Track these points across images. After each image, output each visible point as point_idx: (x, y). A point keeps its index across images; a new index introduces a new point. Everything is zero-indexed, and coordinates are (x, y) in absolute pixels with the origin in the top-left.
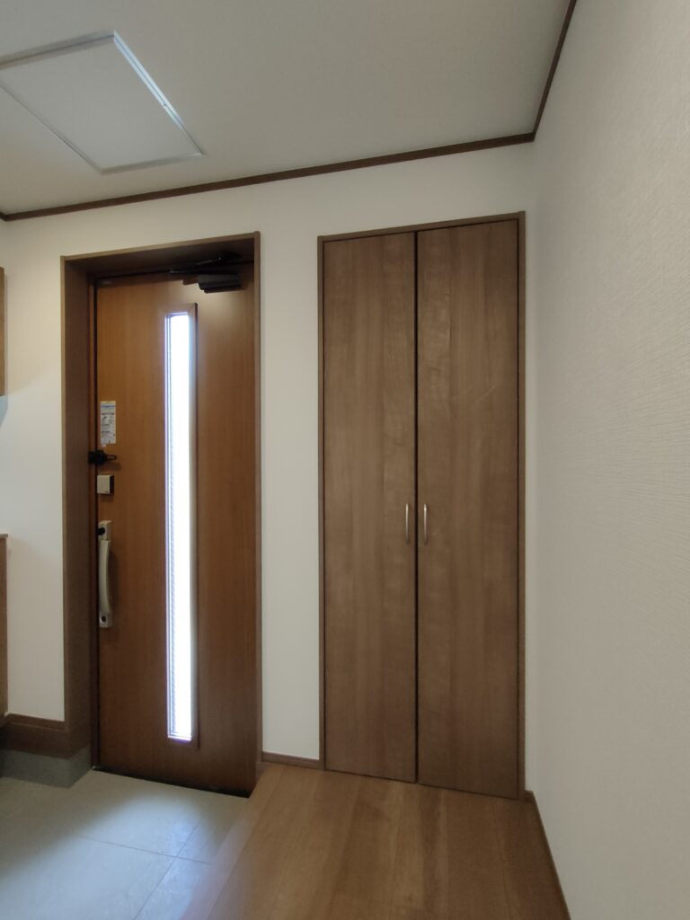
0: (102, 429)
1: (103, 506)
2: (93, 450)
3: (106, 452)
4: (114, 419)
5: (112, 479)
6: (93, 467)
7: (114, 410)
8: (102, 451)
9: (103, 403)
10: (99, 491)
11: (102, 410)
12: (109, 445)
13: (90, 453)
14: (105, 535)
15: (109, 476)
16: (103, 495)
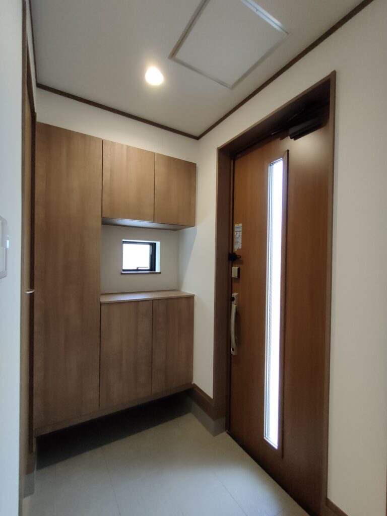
0: (235, 240)
1: (235, 285)
2: (231, 253)
3: (237, 254)
4: (241, 234)
5: (239, 269)
6: (231, 262)
7: (241, 229)
8: (235, 253)
9: (236, 226)
10: (233, 276)
11: (236, 230)
12: (238, 249)
13: (229, 254)
14: (235, 301)
15: (237, 268)
16: (235, 278)
